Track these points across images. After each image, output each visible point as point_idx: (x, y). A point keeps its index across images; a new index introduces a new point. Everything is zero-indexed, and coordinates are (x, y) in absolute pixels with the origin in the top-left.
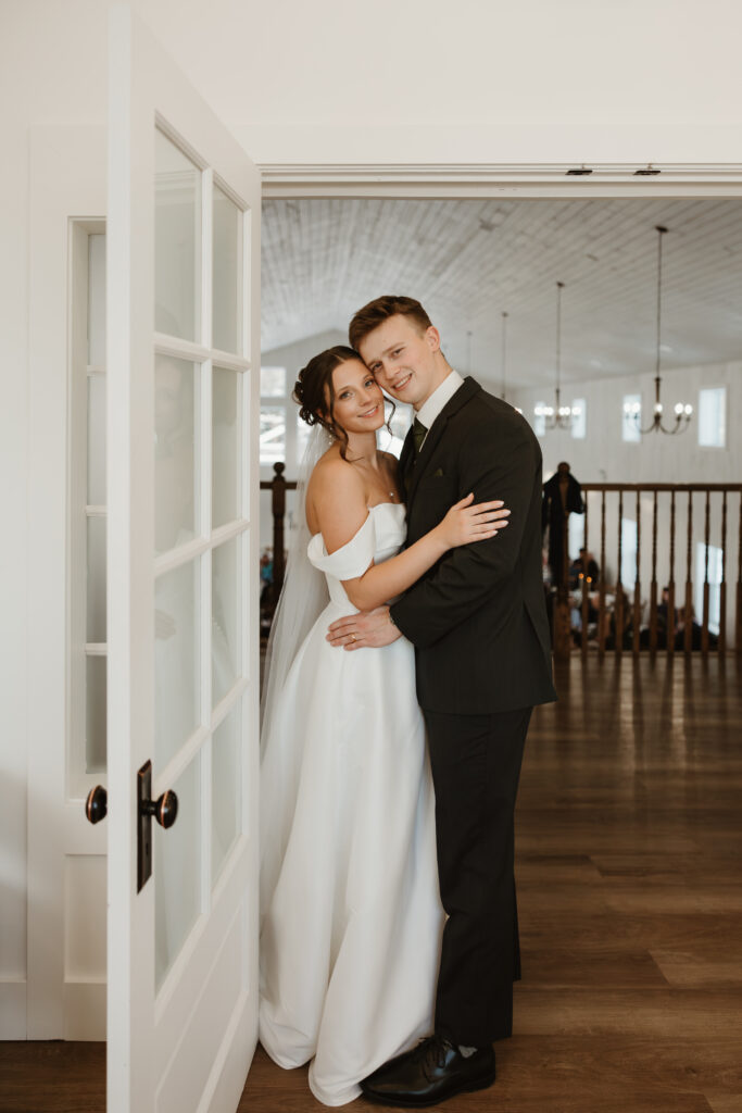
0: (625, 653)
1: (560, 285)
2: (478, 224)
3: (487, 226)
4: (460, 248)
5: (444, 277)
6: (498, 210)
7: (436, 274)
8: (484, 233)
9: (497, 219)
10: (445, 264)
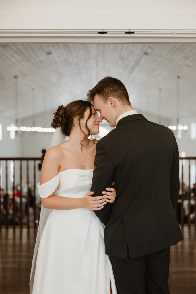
0: (185, 225)
1: (178, 77)
2: (142, 53)
3: (146, 54)
4: (137, 63)
5: (134, 74)
6: (149, 47)
7: (131, 72)
8: (145, 56)
9: (149, 50)
10: (133, 69)
